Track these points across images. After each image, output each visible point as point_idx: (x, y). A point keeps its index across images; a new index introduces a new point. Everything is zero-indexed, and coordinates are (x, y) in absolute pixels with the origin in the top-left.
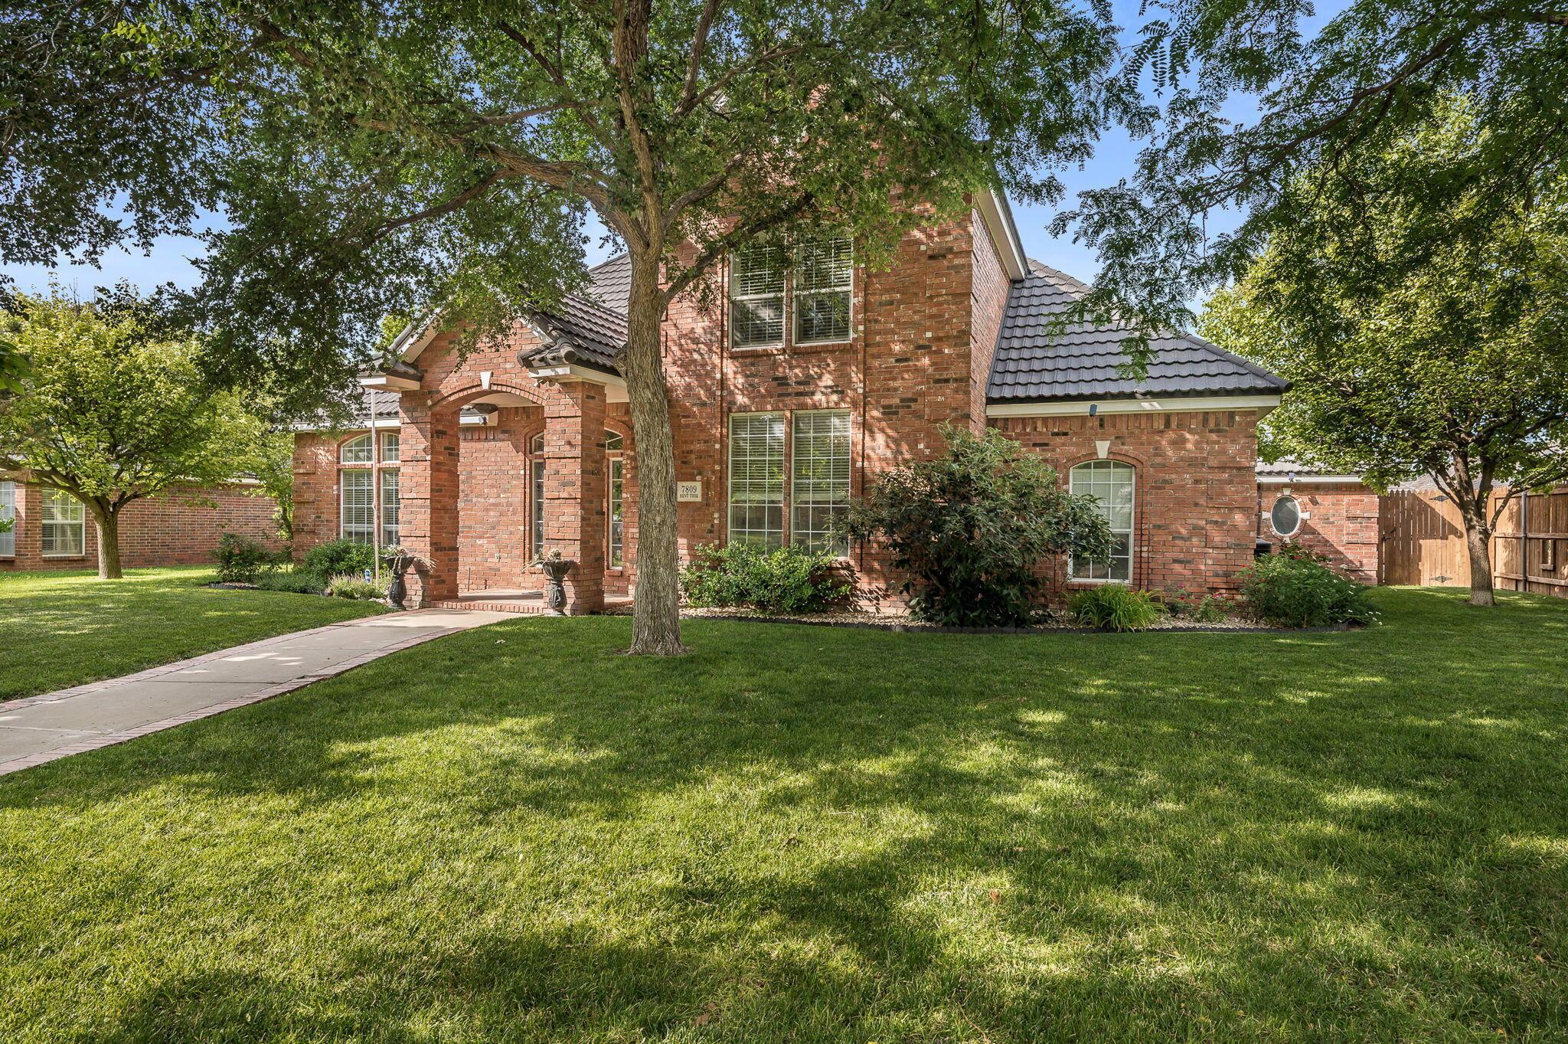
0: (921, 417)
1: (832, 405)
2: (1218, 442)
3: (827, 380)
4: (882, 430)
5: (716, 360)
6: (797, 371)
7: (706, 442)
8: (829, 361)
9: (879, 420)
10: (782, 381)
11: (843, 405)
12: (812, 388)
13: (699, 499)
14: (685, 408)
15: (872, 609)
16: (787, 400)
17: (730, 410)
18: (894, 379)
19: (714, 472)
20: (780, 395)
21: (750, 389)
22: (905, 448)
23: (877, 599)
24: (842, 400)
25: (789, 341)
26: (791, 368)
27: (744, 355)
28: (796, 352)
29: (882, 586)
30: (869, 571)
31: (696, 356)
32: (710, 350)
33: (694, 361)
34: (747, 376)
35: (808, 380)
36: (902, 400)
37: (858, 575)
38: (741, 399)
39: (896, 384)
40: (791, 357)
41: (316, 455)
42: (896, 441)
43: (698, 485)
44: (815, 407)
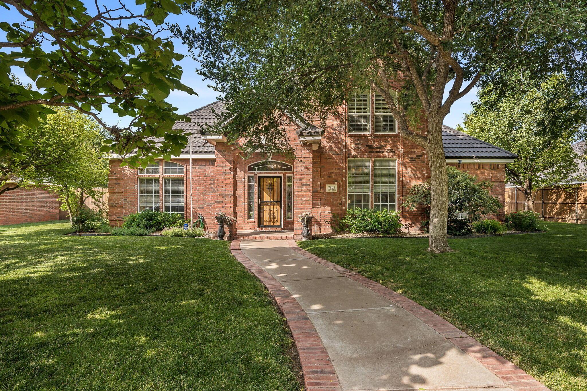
0: (424, 162)
1: (390, 156)
2: (494, 173)
3: (389, 147)
4: (410, 167)
5: (343, 137)
6: (376, 143)
7: (338, 169)
8: (389, 140)
9: (408, 163)
10: (371, 147)
11: (395, 157)
12: (382, 150)
13: (336, 191)
14: (329, 155)
15: (406, 232)
16: (373, 154)
17: (349, 157)
18: (414, 148)
19: (342, 181)
20: (369, 152)
21: (357, 150)
22: (418, 173)
23: (408, 227)
24: (395, 155)
25: (372, 132)
26: (374, 142)
27: (354, 136)
28: (376, 137)
29: (410, 222)
30: (405, 217)
31: (334, 135)
32: (340, 133)
33: (333, 137)
34: (356, 144)
35: (381, 147)
36: (417, 156)
37: (401, 219)
38: (353, 153)
39: (415, 150)
40: (374, 138)
41: (124, 170)
42: (415, 171)
43: (336, 186)
44: (384, 157)
